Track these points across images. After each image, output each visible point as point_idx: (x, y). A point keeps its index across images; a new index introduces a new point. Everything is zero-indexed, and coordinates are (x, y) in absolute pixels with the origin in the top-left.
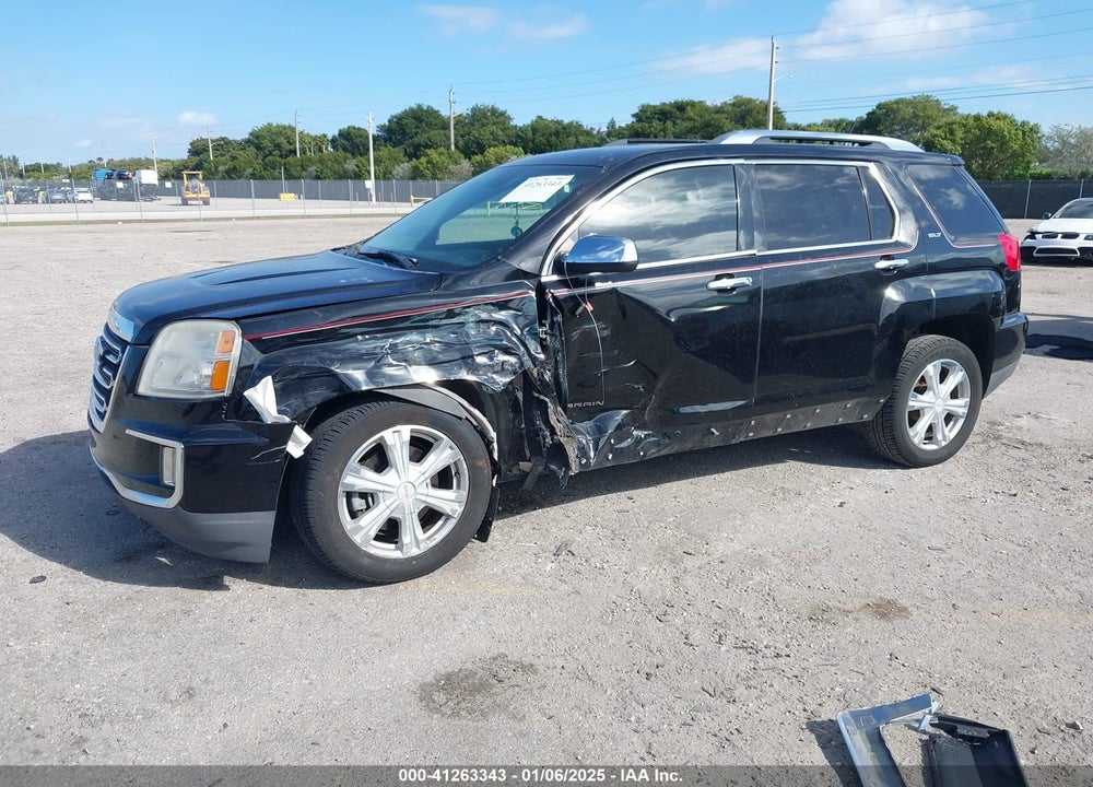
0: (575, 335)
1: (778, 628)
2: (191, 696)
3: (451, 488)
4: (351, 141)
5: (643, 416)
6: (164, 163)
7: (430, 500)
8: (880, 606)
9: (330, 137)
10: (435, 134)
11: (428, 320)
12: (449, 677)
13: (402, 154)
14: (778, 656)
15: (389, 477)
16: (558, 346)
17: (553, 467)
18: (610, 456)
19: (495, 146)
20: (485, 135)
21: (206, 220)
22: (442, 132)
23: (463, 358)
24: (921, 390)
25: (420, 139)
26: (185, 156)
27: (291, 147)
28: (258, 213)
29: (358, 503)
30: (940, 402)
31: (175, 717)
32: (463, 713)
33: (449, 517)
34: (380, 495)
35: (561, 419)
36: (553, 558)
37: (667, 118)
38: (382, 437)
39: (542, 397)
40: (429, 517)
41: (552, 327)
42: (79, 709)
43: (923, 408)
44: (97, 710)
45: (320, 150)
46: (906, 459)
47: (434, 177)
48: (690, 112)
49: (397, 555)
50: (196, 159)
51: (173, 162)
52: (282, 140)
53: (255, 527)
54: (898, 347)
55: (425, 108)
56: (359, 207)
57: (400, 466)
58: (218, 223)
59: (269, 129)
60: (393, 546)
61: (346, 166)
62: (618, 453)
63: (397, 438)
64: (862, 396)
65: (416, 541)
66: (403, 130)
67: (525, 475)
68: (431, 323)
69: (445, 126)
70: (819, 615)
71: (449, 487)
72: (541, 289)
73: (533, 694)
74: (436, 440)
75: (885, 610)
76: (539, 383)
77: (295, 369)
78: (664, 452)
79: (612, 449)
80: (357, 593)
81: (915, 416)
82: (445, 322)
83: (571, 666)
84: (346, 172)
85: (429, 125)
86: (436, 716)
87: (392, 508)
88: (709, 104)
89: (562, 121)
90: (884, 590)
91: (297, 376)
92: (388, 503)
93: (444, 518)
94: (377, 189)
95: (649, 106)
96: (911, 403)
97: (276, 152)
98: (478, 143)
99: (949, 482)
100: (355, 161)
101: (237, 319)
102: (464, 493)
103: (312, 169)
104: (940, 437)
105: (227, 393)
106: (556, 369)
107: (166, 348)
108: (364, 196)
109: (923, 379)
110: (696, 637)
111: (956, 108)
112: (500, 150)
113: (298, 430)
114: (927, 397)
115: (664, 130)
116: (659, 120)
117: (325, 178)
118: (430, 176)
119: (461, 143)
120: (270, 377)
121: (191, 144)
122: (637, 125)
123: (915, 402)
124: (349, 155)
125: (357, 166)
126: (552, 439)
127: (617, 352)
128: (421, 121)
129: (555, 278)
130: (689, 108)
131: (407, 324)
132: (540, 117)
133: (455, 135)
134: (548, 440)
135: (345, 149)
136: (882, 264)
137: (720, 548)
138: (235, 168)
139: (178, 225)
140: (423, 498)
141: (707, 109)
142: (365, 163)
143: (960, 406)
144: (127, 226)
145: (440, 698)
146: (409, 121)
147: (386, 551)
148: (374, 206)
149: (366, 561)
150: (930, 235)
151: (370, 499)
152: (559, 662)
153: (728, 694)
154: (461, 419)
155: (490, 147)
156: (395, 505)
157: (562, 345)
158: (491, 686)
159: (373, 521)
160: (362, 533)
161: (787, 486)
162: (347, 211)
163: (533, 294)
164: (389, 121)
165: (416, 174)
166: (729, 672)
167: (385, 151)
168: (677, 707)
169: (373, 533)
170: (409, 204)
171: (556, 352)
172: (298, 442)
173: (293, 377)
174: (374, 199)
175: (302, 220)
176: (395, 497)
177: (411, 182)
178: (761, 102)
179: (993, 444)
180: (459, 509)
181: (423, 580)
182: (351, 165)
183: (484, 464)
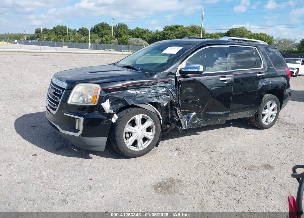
0: (184, 91)
1: (242, 171)
2: (91, 188)
3: (150, 132)
4: (83, 32)
5: (200, 115)
6: (27, 35)
7: (145, 135)
8: (266, 166)
9: (77, 30)
10: (107, 31)
11: (147, 86)
12: (160, 183)
13: (97, 36)
14: (244, 179)
15: (136, 128)
16: (179, 94)
17: (178, 127)
18: (191, 125)
19: (125, 35)
20: (122, 32)
21: (42, 52)
22: (109, 30)
23: (156, 96)
24: (265, 109)
25: (103, 32)
26: (34, 33)
27: (66, 32)
28: (58, 51)
29: (128, 135)
30: (270, 112)
31: (89, 193)
32: (167, 193)
33: (149, 140)
34: (134, 133)
35: (180, 114)
36: (176, 152)
37: (173, 30)
38: (135, 118)
39: (176, 108)
40: (145, 139)
41: (178, 89)
42: (61, 192)
43: (266, 114)
44: (66, 192)
45: (74, 34)
46: (261, 127)
47: (107, 43)
48: (179, 29)
49: (137, 150)
50: (37, 34)
51: (30, 35)
52: (63, 30)
53: (102, 141)
54: (261, 97)
55: (104, 23)
56: (86, 51)
57: (139, 126)
58: (46, 54)
59: (59, 26)
60: (136, 147)
61: (82, 39)
62: (193, 125)
63: (138, 118)
64: (252, 110)
65: (141, 146)
66: (98, 29)
67: (168, 129)
68: (148, 86)
69: (110, 29)
70: (251, 168)
71: (150, 131)
72: (176, 78)
73: (184, 189)
74: (147, 118)
75: (268, 167)
76: (175, 104)
77: (115, 98)
78: (205, 125)
79: (192, 124)
80: (126, 160)
81: (264, 115)
82: (151, 86)
83: (191, 181)
84: (82, 40)
85: (106, 28)
86: (160, 194)
87: (136, 137)
88: (184, 26)
89: (143, 29)
90: (265, 162)
91: (115, 100)
92: (135, 135)
93: (148, 140)
94: (91, 46)
95: (167, 26)
96: (263, 112)
97: (61, 34)
98: (120, 34)
99: (272, 133)
100: (84, 38)
101: (99, 83)
102: (154, 133)
103: (72, 39)
104: (269, 121)
105: (96, 104)
106: (179, 100)
107: (77, 90)
108: (87, 48)
109: (266, 106)
110: (221, 173)
111: (251, 31)
112: (126, 36)
113: (115, 115)
114: (267, 110)
115: (172, 33)
116: (171, 30)
117: (76, 42)
118: (106, 42)
119: (115, 34)
120: (109, 100)
121: (36, 30)
122: (164, 31)
123: (264, 112)
124: (83, 36)
125: (85, 39)
126: (178, 119)
127: (195, 96)
128: (103, 27)
129: (180, 75)
130: (179, 27)
131: (142, 86)
132: (138, 28)
133: (113, 31)
134: (177, 120)
135: (81, 34)
136: (258, 75)
137: (220, 150)
138: (49, 38)
139: (34, 53)
140: (144, 134)
141: (184, 28)
142: (88, 38)
143: (274, 113)
144: (19, 53)
145: (160, 189)
146: (100, 27)
147: (134, 149)
148: (90, 51)
149: (130, 151)
150: (270, 67)
151: (131, 134)
152: (188, 180)
153: (234, 188)
154: (154, 113)
155: (123, 35)
156: (137, 136)
157: (180, 94)
158: (172, 186)
159: (131, 140)
160: (129, 143)
161: (231, 133)
162: (83, 52)
163: (174, 79)
164: (94, 27)
165: (102, 42)
166: (233, 183)
167: (93, 35)
168: (223, 191)
169: (131, 144)
170: (100, 50)
171: (179, 95)
172: (115, 118)
173: (114, 100)
174: (90, 49)
175: (70, 54)
176: (137, 134)
177: (101, 44)
178: (199, 27)
179: (280, 123)
180: (153, 137)
181: (143, 157)
182: (83, 39)
183: (159, 125)
